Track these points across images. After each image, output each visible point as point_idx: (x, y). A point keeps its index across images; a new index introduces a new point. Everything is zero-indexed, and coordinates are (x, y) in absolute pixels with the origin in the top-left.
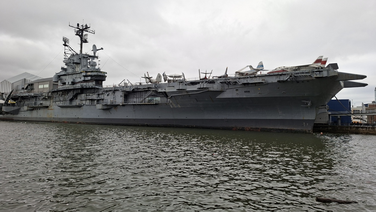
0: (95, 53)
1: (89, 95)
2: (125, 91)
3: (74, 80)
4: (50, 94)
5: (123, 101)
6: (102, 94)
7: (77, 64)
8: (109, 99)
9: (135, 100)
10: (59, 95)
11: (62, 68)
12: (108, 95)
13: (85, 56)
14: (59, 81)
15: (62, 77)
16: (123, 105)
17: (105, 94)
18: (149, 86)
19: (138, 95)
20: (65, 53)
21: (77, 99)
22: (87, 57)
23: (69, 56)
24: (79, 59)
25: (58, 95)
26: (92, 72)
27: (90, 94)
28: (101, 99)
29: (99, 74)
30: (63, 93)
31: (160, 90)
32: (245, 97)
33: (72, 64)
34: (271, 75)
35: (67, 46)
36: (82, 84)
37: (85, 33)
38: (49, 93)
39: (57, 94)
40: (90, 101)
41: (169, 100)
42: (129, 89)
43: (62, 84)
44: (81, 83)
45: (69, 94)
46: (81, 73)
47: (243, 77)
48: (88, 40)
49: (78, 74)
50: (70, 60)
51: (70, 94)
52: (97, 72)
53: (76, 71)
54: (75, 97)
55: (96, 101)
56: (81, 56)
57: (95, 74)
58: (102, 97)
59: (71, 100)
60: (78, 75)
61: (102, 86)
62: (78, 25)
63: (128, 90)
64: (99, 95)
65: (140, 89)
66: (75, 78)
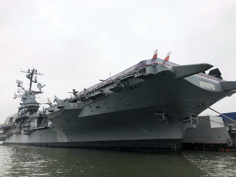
0: (40, 90)
5: (37, 126)
13: (30, 93)
20: (18, 92)
24: (25, 95)
26: (28, 104)
29: (33, 105)
35: (20, 86)
50: (22, 96)
52: (31, 103)
62: (29, 70)
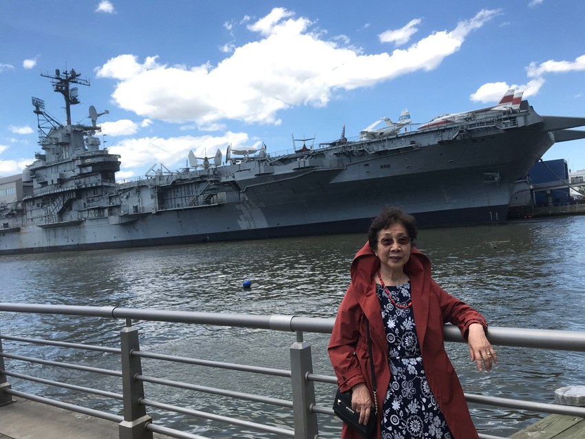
0: (94, 122)
1: (93, 200)
2: (158, 187)
3: (61, 175)
4: (20, 205)
5: (157, 205)
6: (117, 196)
7: (63, 144)
8: (129, 204)
9: (179, 201)
10: (38, 205)
11: (38, 156)
12: (127, 197)
13: (77, 129)
14: (35, 180)
15: (38, 172)
16: (158, 213)
17: (122, 195)
18: (202, 174)
19: (183, 193)
20: (39, 127)
21: (71, 209)
22: (81, 131)
23: (47, 131)
24: (66, 135)
25: (35, 205)
26: (93, 157)
27: (95, 199)
28: (115, 207)
29: (107, 159)
30: (43, 201)
31: (224, 180)
32: (382, 176)
33: (55, 147)
34: (426, 133)
35: (41, 113)
36: (78, 181)
37: (72, 86)
38: (17, 205)
39: (33, 204)
40: (97, 211)
41: (242, 195)
42: (165, 182)
43: (40, 185)
44: (76, 179)
45: (55, 202)
46: (74, 160)
47: (376, 140)
48: (79, 98)
49: (68, 164)
50: (51, 138)
51: (58, 202)
52: (102, 156)
53: (64, 158)
54: (67, 207)
55: (106, 211)
56: (69, 129)
57: (100, 160)
58: (116, 202)
59: (61, 213)
60: (68, 167)
61: (114, 182)
62: (58, 72)
63: (163, 183)
64: (110, 198)
65: (186, 180)
66: (63, 172)
